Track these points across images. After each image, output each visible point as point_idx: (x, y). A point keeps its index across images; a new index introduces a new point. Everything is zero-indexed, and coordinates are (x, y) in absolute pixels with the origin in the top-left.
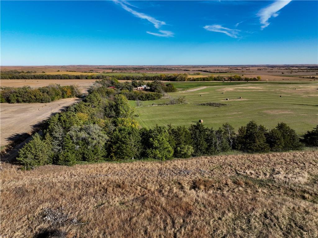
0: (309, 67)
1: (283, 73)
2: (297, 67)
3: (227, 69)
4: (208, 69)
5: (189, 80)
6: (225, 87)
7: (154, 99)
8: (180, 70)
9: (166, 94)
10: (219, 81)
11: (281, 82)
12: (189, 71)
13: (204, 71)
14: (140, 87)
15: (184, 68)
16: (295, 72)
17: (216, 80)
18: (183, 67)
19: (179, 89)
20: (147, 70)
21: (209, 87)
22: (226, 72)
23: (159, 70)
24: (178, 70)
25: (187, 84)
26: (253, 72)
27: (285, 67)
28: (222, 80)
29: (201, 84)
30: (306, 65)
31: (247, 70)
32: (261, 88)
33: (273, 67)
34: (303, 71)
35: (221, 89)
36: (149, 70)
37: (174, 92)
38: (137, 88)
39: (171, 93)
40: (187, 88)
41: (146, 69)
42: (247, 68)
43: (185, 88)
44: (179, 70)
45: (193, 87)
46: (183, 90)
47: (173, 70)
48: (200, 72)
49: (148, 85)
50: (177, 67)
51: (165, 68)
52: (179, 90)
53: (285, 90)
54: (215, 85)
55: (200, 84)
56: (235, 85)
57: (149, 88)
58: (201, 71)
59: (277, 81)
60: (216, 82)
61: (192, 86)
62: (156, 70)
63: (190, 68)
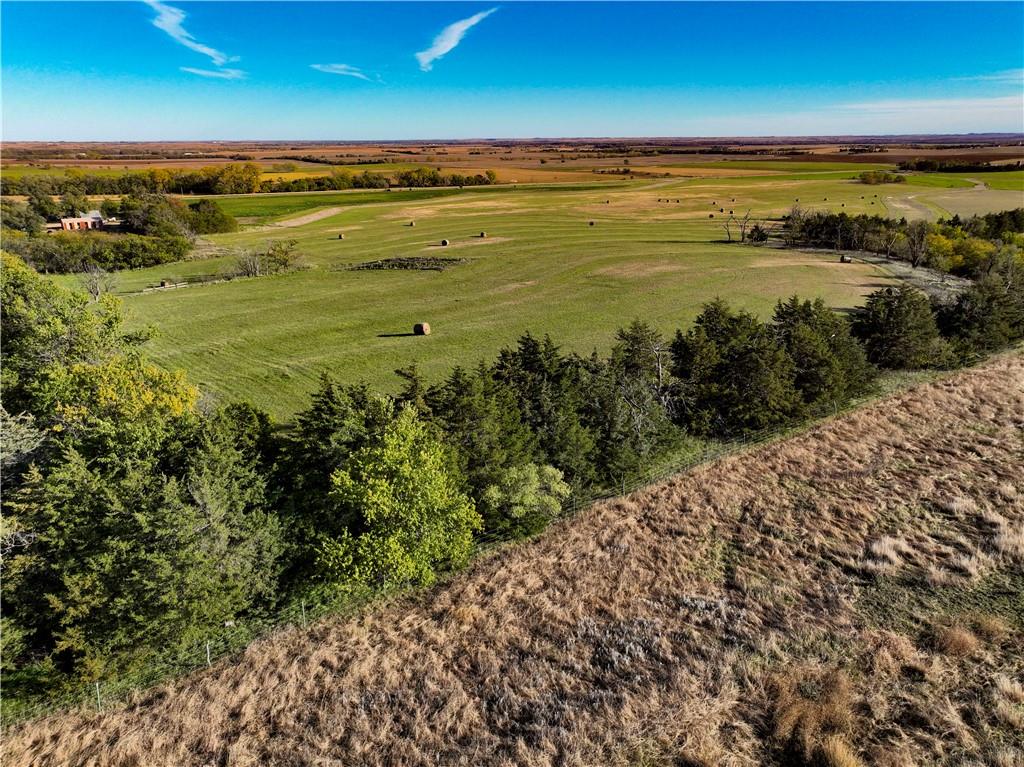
0: (597, 145)
1: (543, 162)
2: (568, 144)
3: (379, 151)
4: (316, 153)
5: (267, 187)
6: (400, 207)
7: (158, 262)
8: (217, 157)
9: (200, 240)
10: (372, 190)
11: (552, 185)
12: (250, 159)
13: (305, 160)
14: (74, 221)
15: (229, 150)
16: (572, 159)
17: (361, 187)
18: (226, 146)
19: (241, 221)
20: (80, 158)
21: (347, 208)
22: (380, 162)
23: (133, 158)
24: (207, 157)
25: (265, 203)
26: (459, 160)
27: (540, 144)
28: (382, 187)
29: (317, 199)
30: (589, 141)
31: (439, 153)
32: (515, 205)
33: (508, 145)
34: (589, 157)
35: (393, 214)
36: (88, 158)
37: (226, 231)
38: (59, 225)
39: (216, 235)
40: (273, 214)
41: (74, 156)
42: (438, 150)
43: (263, 215)
44: (213, 157)
45: (292, 212)
46: (261, 223)
47: (189, 157)
48: (293, 162)
49: (109, 211)
50: (200, 147)
51: (155, 150)
52: (244, 222)
53: (582, 205)
54: (366, 202)
55: (312, 199)
56: (429, 198)
57: (114, 221)
58: (295, 158)
59: (543, 185)
60: (365, 194)
61: (288, 207)
62: (121, 158)
63: (251, 150)
